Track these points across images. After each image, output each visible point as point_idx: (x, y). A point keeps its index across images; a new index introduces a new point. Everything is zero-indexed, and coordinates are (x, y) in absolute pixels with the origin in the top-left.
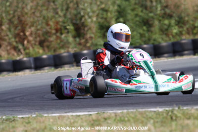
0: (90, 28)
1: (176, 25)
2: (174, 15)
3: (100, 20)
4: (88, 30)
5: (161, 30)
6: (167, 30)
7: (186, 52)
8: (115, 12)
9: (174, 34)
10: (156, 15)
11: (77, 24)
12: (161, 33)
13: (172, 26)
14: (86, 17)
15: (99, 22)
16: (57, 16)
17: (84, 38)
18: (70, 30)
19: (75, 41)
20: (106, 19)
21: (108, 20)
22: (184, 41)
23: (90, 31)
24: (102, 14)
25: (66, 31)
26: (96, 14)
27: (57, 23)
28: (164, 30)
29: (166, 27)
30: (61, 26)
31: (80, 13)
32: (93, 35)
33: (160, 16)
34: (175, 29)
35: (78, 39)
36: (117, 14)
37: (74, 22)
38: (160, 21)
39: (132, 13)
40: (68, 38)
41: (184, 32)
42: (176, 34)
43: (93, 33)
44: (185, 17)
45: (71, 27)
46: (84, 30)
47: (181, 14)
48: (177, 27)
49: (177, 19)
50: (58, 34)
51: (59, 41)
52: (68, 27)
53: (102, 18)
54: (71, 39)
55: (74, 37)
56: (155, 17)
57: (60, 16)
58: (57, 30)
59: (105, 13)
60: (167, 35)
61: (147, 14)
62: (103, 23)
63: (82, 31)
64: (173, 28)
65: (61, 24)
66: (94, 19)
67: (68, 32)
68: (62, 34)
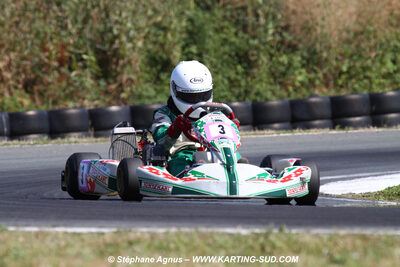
0: (129, 62)
1: (303, 66)
2: (301, 46)
3: (150, 46)
4: (124, 66)
5: (272, 74)
6: (284, 74)
7: (317, 122)
8: (181, 33)
9: (297, 84)
10: (264, 44)
11: (104, 52)
12: (272, 80)
13: (296, 68)
14: (124, 38)
15: (149, 51)
16: (64, 33)
17: (115, 81)
18: (88, 63)
19: (99, 85)
20: (162, 45)
21: (167, 47)
22: (313, 100)
23: (128, 68)
24: (156, 35)
25: (80, 64)
26: (142, 35)
27: (64, 46)
28: (277, 74)
29: (282, 69)
30: (72, 53)
31: (111, 30)
32: (133, 77)
33: (272, 47)
34: (300, 73)
35: (102, 83)
36: (184, 36)
37: (98, 46)
38: (271, 56)
39: (216, 37)
40: (84, 79)
41: (317, 82)
42: (302, 83)
43: (136, 72)
44: (321, 52)
45: (90, 57)
46: (117, 63)
47: (314, 45)
48: (304, 71)
49: (305, 54)
50: (64, 70)
51: (64, 84)
52: (85, 57)
53: (155, 43)
54: (89, 82)
55: (96, 78)
56: (262, 47)
57: (70, 34)
58: (61, 62)
59: (161, 33)
60: (283, 85)
61: (247, 41)
62: (157, 52)
63: (114, 67)
64: (297, 72)
65: (72, 49)
66: (140, 44)
67: (85, 67)
68: (71, 69)
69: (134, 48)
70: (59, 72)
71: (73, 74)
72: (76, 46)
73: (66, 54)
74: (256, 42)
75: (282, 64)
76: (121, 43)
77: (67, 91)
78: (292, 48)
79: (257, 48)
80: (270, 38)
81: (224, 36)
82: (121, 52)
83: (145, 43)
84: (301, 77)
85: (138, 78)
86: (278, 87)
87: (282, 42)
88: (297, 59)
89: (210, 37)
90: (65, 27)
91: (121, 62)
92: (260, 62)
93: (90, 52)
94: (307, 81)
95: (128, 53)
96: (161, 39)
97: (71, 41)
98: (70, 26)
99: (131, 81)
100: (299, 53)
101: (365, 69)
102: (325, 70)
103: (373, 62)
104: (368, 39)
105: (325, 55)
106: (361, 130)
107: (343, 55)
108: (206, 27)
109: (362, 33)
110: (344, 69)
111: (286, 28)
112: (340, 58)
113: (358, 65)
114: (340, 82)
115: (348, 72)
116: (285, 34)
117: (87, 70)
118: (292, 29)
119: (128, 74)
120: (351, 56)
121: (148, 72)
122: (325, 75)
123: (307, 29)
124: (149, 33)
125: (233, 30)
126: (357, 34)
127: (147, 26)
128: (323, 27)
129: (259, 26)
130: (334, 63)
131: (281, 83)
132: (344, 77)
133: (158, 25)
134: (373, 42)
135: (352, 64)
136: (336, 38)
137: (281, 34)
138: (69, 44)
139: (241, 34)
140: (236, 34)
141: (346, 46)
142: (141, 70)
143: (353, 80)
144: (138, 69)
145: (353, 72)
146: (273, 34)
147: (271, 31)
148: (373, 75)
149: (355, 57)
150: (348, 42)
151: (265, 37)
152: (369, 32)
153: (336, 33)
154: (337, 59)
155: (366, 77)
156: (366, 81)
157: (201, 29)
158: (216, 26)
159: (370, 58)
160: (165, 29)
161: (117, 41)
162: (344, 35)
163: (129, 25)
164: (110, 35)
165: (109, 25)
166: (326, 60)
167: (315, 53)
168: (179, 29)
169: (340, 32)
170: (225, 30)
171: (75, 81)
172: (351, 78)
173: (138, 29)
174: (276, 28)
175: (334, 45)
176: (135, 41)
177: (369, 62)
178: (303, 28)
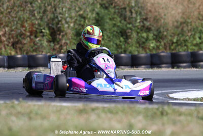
69: (69, 27)
70: (30, 38)
71: (38, 39)
72: (39, 25)
73: (34, 29)
74: (130, 26)
75: (143, 38)
76: (62, 24)
77: (34, 48)
78: (148, 29)
79: (131, 29)
80: (137, 24)
81: (114, 22)
82: (62, 29)
83: (74, 25)
84: (152, 44)
85: (70, 42)
86: (141, 49)
87: (143, 26)
88: (151, 35)
89: (107, 22)
90: (34, 15)
91: (62, 34)
92: (132, 36)
93: (46, 28)
94: (156, 47)
95: (65, 30)
96: (82, 23)
97: (37, 22)
98: (36, 15)
99: (66, 44)
100: (152, 32)
101: (185, 41)
102: (165, 41)
103: (190, 38)
104: (187, 26)
105: (165, 33)
106: (188, 69)
107: (174, 34)
108: (105, 17)
109: (184, 23)
110: (175, 41)
111: (146, 19)
112: (173, 35)
113: (182, 39)
114: (172, 48)
115: (177, 42)
116: (145, 22)
117: (45, 38)
118: (148, 20)
119: (65, 40)
120: (178, 35)
121: (75, 40)
122: (165, 44)
123: (156, 20)
124: (76, 20)
125: (119, 19)
126: (181, 23)
127: (76, 16)
128: (164, 19)
129: (132, 18)
130: (170, 38)
131: (143, 47)
132: (174, 45)
133: (81, 16)
134: (190, 27)
135: (179, 38)
136: (171, 25)
137: (143, 22)
138: (35, 24)
139: (123, 22)
140: (120, 22)
141: (176, 29)
142: (72, 38)
143: (179, 47)
144: (70, 38)
145: (179, 43)
146: (140, 22)
147: (138, 21)
148: (189, 45)
149: (180, 35)
150: (177, 27)
151: (135, 24)
152: (188, 23)
153: (171, 22)
154: (171, 36)
155: (186, 45)
156: (185, 47)
157: (102, 18)
158: (110, 17)
159: (188, 35)
160: (84, 18)
161: (60, 23)
162: (175, 24)
163: (67, 15)
164: (56, 20)
165: (56, 15)
166: (166, 36)
167: (160, 32)
168: (91, 18)
169: (173, 22)
170: (115, 19)
171: (38, 43)
172: (178, 45)
173: (71, 18)
174: (141, 19)
175: (170, 29)
176: (69, 23)
177: (187, 38)
178: (154, 19)
